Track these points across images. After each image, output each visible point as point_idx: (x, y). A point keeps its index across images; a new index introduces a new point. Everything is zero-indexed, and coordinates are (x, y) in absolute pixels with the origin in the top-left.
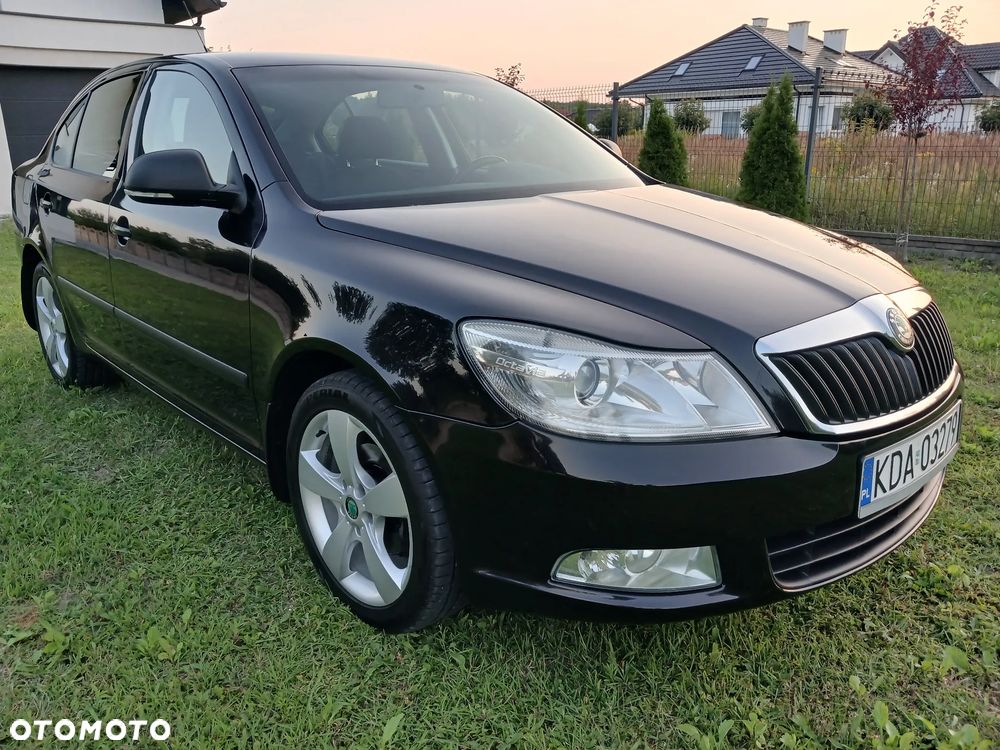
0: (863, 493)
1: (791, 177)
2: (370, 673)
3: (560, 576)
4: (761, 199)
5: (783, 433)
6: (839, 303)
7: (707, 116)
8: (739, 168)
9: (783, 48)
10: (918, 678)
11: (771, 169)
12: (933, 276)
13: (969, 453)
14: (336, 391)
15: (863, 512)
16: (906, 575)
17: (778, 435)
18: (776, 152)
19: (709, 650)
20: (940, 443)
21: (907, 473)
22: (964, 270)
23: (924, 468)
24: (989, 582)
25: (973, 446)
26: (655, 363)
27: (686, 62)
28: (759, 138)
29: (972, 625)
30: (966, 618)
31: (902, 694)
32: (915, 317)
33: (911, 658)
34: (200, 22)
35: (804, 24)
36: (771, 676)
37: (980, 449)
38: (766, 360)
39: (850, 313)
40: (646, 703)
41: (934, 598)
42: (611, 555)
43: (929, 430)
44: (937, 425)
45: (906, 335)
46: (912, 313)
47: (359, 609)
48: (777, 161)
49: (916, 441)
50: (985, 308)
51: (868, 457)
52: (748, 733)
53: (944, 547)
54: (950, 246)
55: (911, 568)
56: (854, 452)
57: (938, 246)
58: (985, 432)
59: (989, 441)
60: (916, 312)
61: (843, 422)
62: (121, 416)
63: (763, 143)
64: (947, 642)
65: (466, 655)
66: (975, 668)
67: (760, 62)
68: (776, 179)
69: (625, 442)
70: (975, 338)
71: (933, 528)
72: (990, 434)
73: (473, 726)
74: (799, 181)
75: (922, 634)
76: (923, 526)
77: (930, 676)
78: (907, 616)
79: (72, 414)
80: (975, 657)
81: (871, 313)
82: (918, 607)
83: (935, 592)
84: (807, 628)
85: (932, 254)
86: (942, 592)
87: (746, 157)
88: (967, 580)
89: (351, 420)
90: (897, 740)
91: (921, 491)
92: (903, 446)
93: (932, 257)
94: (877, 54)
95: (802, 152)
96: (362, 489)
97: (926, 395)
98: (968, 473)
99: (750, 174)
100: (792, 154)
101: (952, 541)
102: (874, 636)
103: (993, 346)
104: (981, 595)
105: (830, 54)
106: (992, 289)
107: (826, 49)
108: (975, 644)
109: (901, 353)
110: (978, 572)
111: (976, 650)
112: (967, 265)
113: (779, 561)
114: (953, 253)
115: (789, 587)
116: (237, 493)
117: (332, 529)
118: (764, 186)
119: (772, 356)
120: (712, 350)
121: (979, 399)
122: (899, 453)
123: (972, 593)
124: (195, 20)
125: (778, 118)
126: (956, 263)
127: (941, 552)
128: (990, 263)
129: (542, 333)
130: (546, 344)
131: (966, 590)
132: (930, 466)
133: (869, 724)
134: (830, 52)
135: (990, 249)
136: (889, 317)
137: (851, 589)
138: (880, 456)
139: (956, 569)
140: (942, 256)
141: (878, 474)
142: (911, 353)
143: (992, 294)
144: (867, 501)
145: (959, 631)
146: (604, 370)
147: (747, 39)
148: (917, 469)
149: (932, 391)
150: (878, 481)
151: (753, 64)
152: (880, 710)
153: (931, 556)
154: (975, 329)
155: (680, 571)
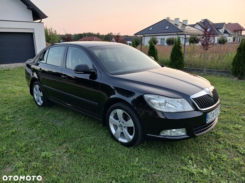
0: (207, 119)
1: (181, 58)
2: (128, 153)
3: (161, 134)
4: (175, 62)
5: (195, 110)
6: (201, 90)
7: (157, 40)
8: (170, 56)
9: (174, 24)
10: (217, 149)
11: (177, 56)
12: (211, 78)
13: (221, 114)
14: (119, 106)
15: (207, 122)
16: (213, 134)
17: (194, 111)
18: (177, 52)
19: (183, 147)
20: (217, 112)
21: (213, 116)
22: (217, 77)
23: (215, 115)
24: (227, 135)
25: (222, 113)
26: (175, 100)
27: (152, 27)
28: (174, 49)
29: (224, 141)
30: (223, 141)
31: (214, 152)
32: (213, 91)
33: (215, 146)
34: (41, 21)
35: (178, 19)
36: (193, 150)
37: (223, 113)
38: (192, 99)
39: (203, 91)
40: (175, 155)
41: (218, 138)
42: (169, 131)
43: (216, 109)
44: (217, 109)
45: (211, 94)
46: (212, 90)
47: (122, 143)
48: (178, 54)
49: (214, 111)
50: (222, 85)
51: (207, 114)
52: (192, 158)
53: (219, 130)
54: (214, 72)
55: (213, 133)
56: (205, 113)
57: (212, 72)
58: (224, 110)
59: (225, 111)
60: (213, 90)
61: (203, 108)
62: (57, 113)
63: (175, 50)
64: (221, 144)
65: (143, 150)
66: (225, 147)
67: (169, 27)
68: (178, 58)
69: (170, 113)
70: (221, 92)
71: (216, 127)
72: (225, 110)
73: (148, 159)
74: (182, 58)
75: (216, 143)
76: (215, 126)
77: (218, 149)
78: (214, 141)
79: (47, 113)
80: (225, 146)
81: (206, 91)
82: (215, 139)
83: (218, 137)
84: (198, 143)
85: (211, 73)
86: (219, 137)
87: (171, 53)
88: (223, 135)
89: (122, 111)
90: (215, 157)
91: (215, 119)
92: (212, 112)
93: (211, 74)
94: (195, 25)
95: (183, 52)
96: (123, 123)
97: (215, 104)
98: (222, 117)
99: (172, 57)
100: (181, 53)
101: (220, 129)
102: (209, 144)
103: (224, 93)
104: (225, 137)
105: (184, 26)
106: (223, 81)
107: (183, 24)
108: (225, 144)
109: (211, 97)
110: (225, 134)
111: (225, 145)
112: (218, 76)
113: (195, 131)
114: (215, 73)
115: (197, 135)
116: (90, 126)
117: (116, 131)
118: (175, 60)
119: (193, 99)
120: (184, 98)
121: (222, 104)
122: (212, 113)
123: (224, 137)
124: (40, 20)
125: (178, 45)
126: (216, 75)
127: (218, 131)
128: (223, 75)
129: (157, 96)
130: (158, 98)
131: (223, 136)
132: (216, 115)
133: (210, 155)
134: (184, 25)
135: (222, 72)
136: (209, 92)
137: (204, 137)
138: (209, 114)
139: (221, 133)
140: (213, 74)
141: (209, 117)
142: (213, 97)
143: (223, 82)
144: (208, 121)
145: (222, 142)
146: (167, 101)
147: (165, 22)
148: (214, 115)
149: (216, 103)
150: (209, 118)
151: (167, 28)
152: (212, 153)
153: (217, 131)
154: (221, 90)
155: (180, 133)
